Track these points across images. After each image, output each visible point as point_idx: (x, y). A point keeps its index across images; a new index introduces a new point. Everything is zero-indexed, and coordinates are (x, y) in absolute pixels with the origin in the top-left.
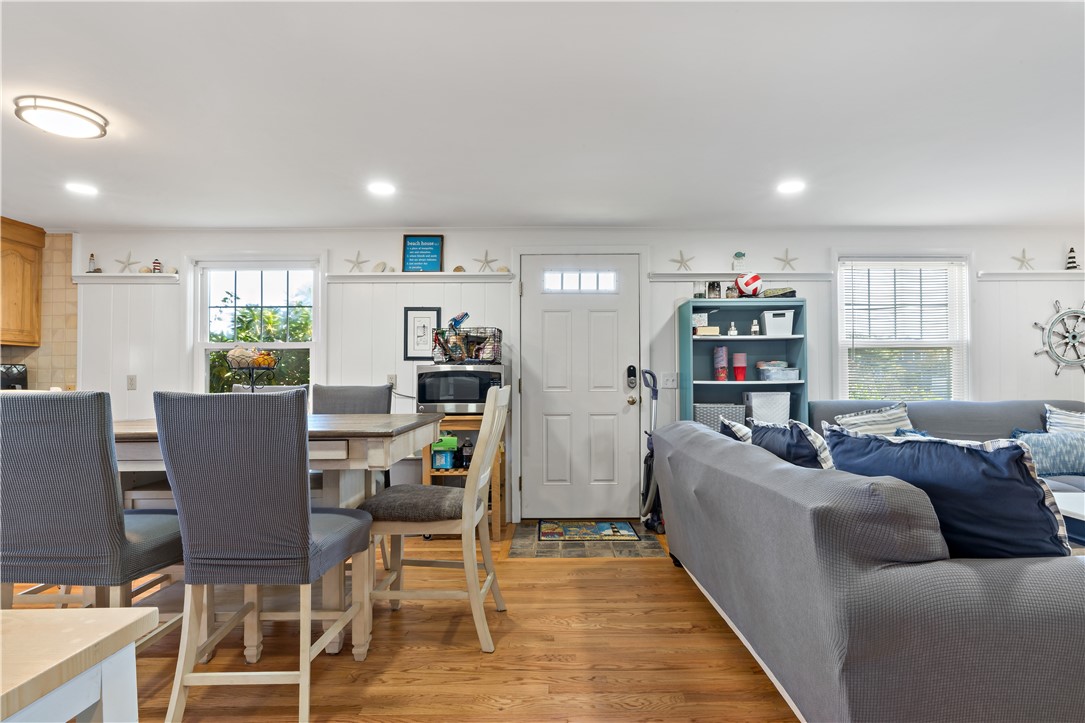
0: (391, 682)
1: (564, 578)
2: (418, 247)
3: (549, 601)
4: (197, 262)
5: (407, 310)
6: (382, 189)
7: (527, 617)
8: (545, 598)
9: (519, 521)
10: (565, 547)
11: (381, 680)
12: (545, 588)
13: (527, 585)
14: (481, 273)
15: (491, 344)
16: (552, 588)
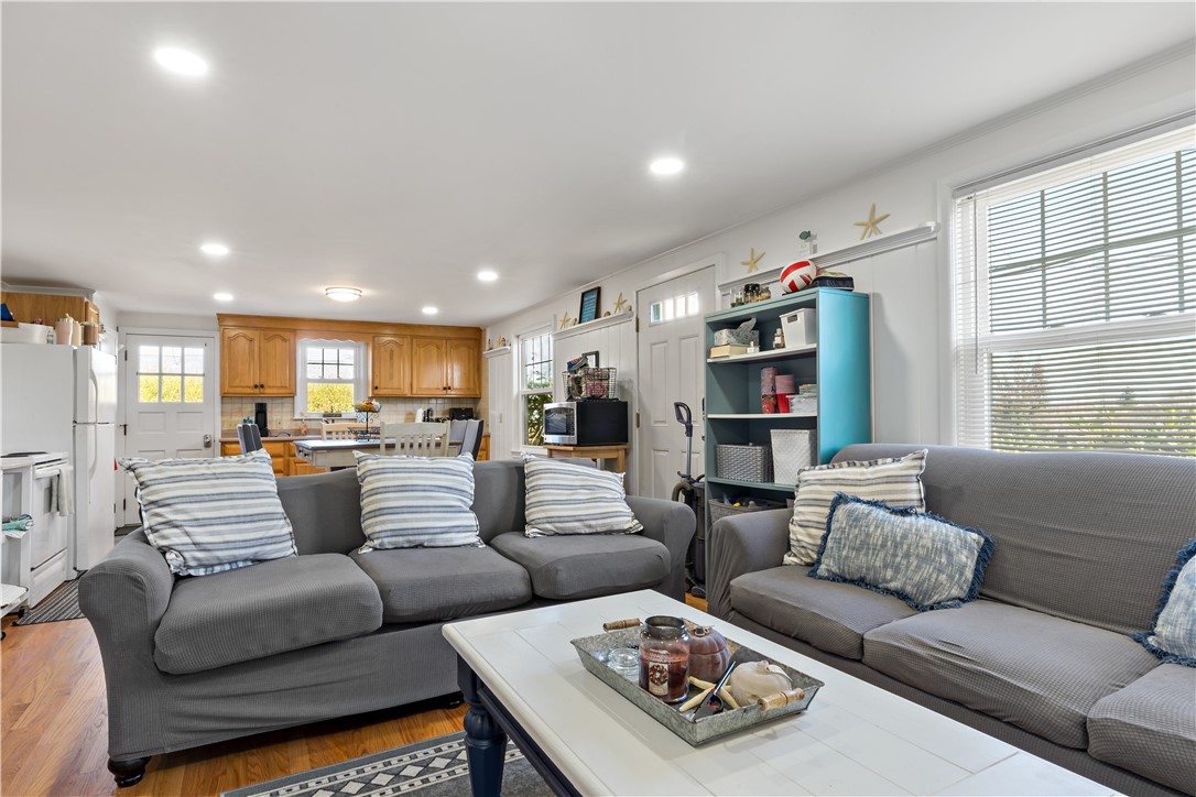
2: (587, 301)
4: (517, 336)
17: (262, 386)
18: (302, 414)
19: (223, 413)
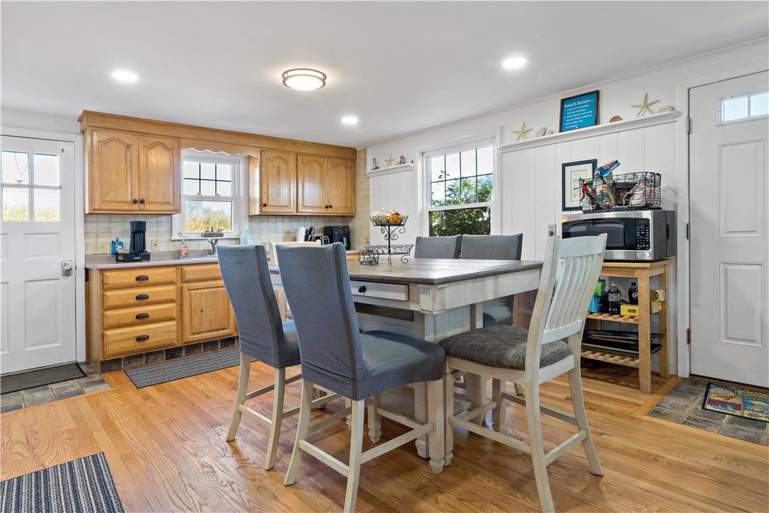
0: (442, 506)
1: (706, 462)
2: (575, 107)
3: (664, 485)
4: (423, 154)
5: (564, 166)
6: (514, 63)
7: (623, 494)
8: (661, 478)
9: (687, 376)
10: (731, 422)
11: (437, 499)
12: (670, 465)
13: (649, 455)
14: (641, 117)
15: (641, 189)
16: (681, 469)
17: (142, 202)
18: (180, 234)
19: (86, 234)
